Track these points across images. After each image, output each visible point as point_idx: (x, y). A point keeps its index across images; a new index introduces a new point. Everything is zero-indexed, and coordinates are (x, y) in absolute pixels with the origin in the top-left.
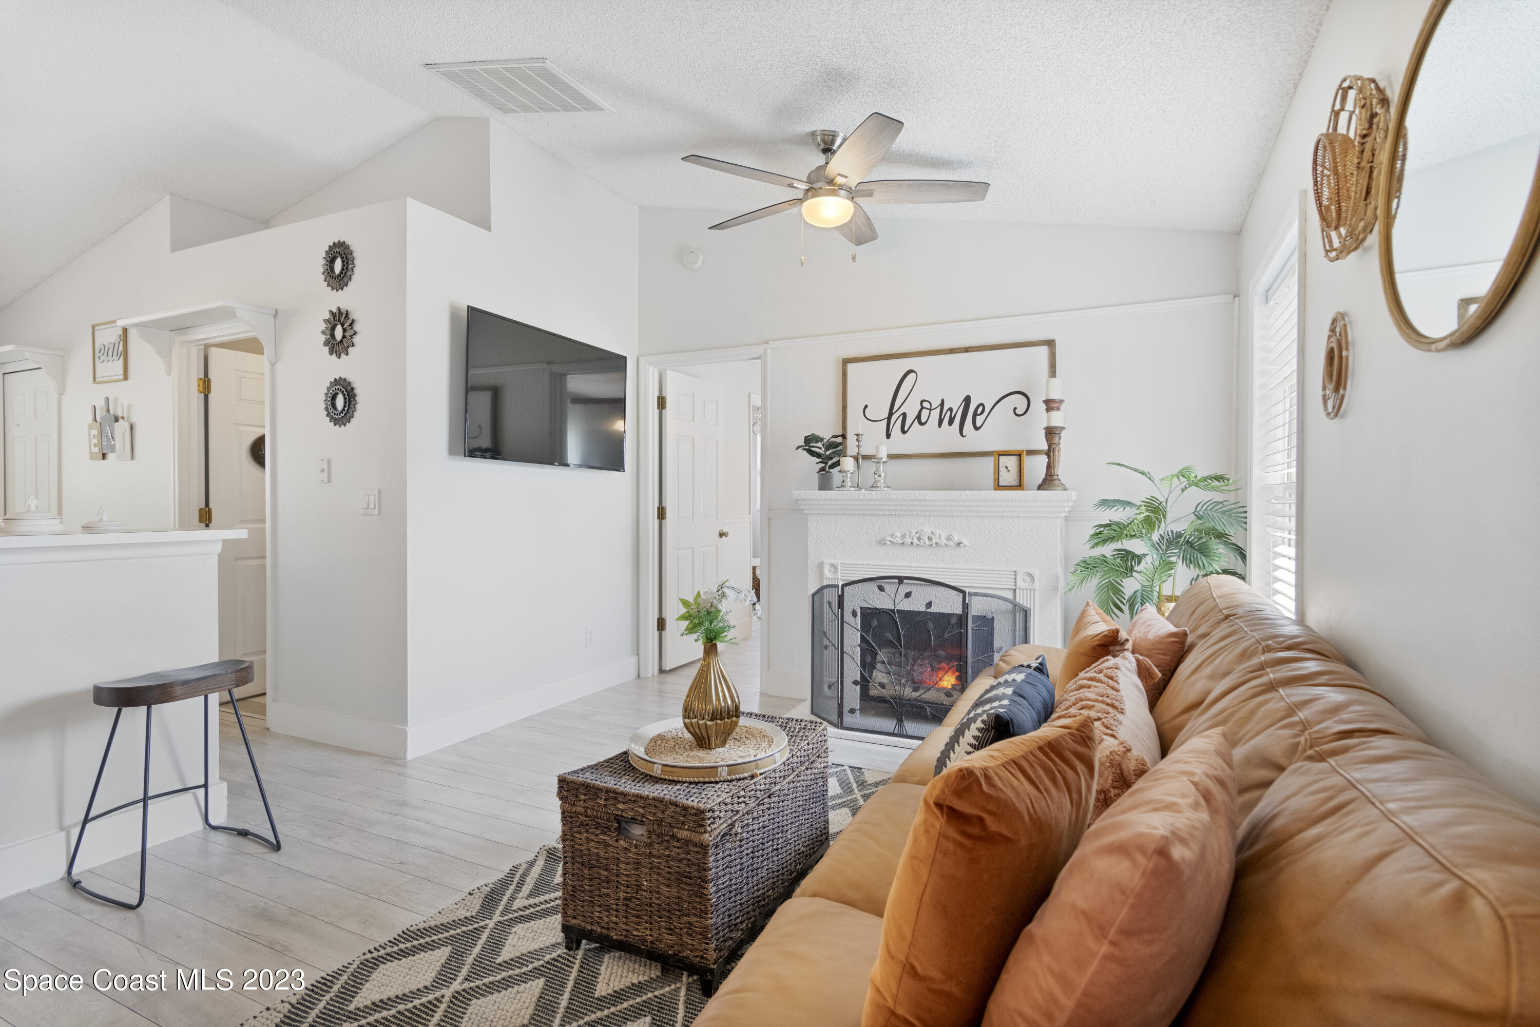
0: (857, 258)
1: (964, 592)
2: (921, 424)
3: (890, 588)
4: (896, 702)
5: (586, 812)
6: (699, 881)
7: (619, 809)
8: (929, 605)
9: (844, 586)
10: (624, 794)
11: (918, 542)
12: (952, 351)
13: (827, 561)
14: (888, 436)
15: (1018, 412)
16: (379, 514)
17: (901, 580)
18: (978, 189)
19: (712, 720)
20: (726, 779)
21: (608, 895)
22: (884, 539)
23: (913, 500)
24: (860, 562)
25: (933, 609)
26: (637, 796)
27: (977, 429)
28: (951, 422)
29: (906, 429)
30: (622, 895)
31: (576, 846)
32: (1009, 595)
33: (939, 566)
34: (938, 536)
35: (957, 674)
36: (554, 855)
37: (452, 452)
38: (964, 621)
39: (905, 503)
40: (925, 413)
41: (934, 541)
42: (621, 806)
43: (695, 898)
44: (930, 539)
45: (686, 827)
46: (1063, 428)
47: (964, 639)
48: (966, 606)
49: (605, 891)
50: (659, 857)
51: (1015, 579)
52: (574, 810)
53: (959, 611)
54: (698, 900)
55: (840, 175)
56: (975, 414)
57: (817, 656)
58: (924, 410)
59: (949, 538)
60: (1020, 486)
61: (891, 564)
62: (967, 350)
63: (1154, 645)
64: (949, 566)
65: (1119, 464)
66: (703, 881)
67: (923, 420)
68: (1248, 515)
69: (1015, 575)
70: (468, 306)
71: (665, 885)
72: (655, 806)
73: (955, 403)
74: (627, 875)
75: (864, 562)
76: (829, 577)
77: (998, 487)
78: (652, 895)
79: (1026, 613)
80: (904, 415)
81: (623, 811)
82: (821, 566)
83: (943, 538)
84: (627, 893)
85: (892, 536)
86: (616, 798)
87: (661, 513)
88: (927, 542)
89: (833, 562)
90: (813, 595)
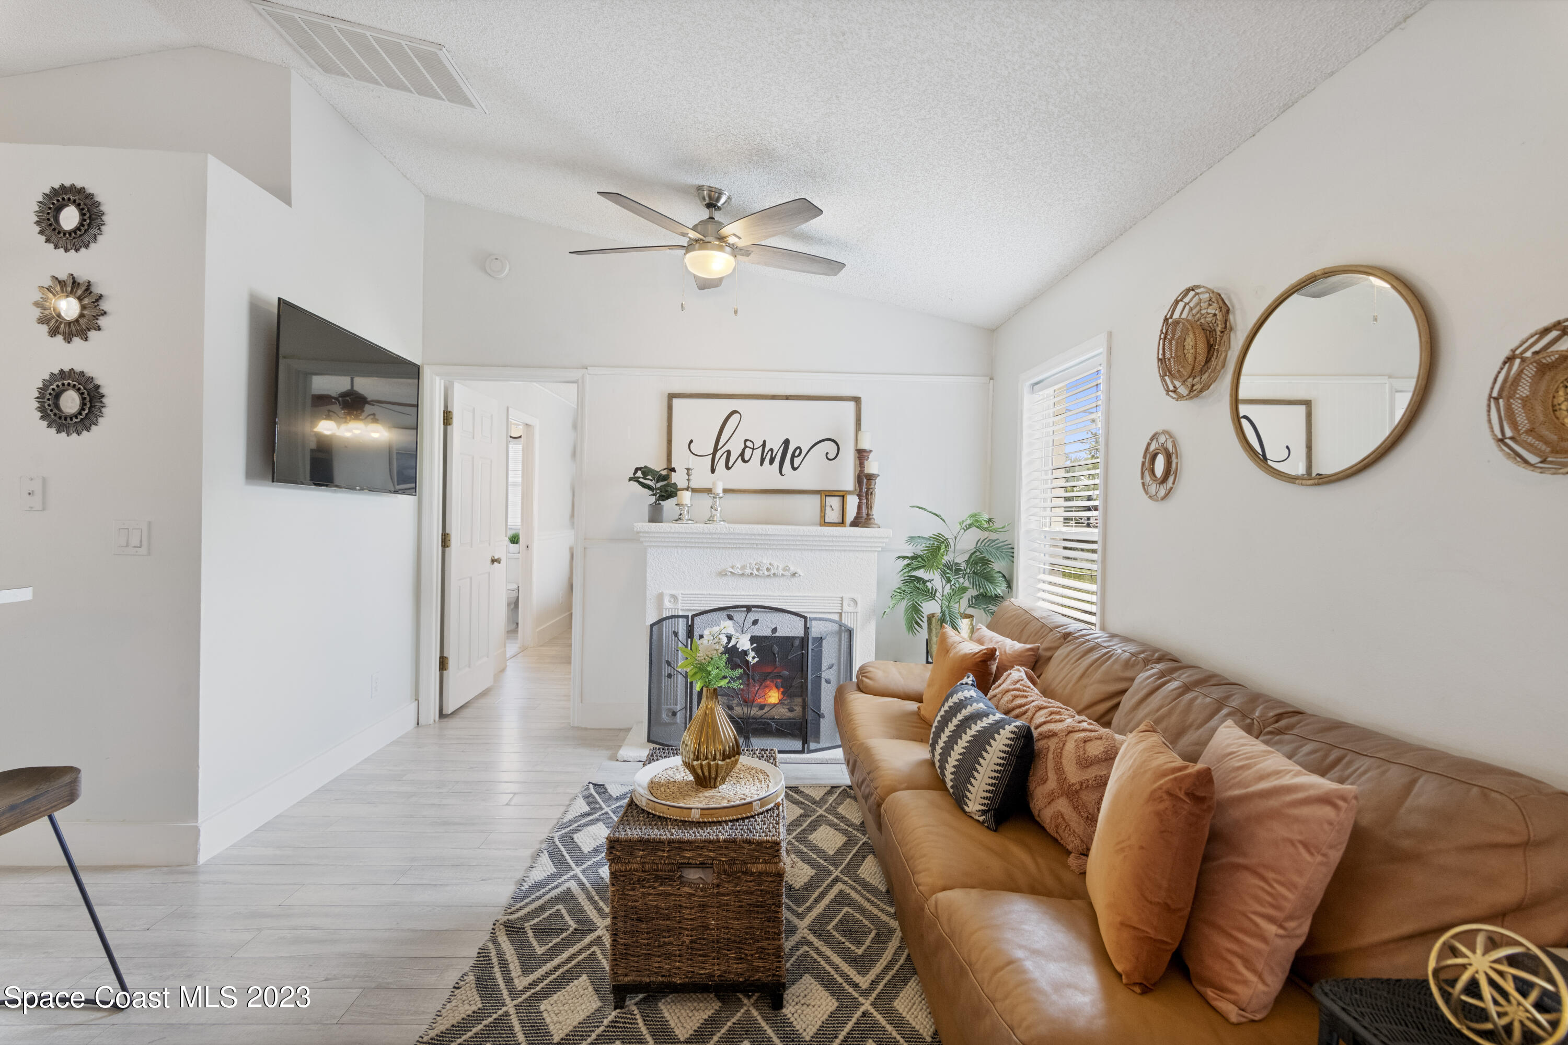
0: (739, 313)
1: (805, 618)
2: (745, 461)
3: (739, 616)
4: (742, 722)
5: (643, 867)
6: (773, 907)
7: (685, 857)
8: (775, 630)
9: (694, 616)
10: (689, 842)
11: (757, 573)
12: (774, 397)
13: (667, 592)
14: (713, 471)
15: (829, 456)
16: (149, 554)
17: (749, 608)
18: (834, 267)
19: (723, 760)
20: (759, 811)
21: (671, 943)
22: (725, 570)
23: (754, 535)
24: (701, 592)
25: (777, 634)
26: (705, 841)
27: (794, 469)
28: (772, 461)
29: (730, 465)
30: (687, 940)
31: (630, 904)
32: (836, 617)
33: (775, 594)
34: (776, 567)
35: (782, 690)
36: (512, 927)
37: (252, 475)
38: (805, 644)
39: (747, 537)
40: (748, 453)
41: (772, 572)
42: (688, 855)
43: (768, 924)
44: (768, 570)
45: (761, 861)
46: (879, 475)
47: (805, 659)
48: (807, 629)
49: (666, 940)
50: (728, 895)
51: (842, 604)
52: (628, 868)
53: (800, 633)
54: (771, 925)
55: (734, 235)
56: (793, 457)
57: (654, 685)
58: (747, 449)
59: (786, 569)
60: (843, 523)
61: (731, 593)
62: (787, 398)
63: (1015, 658)
64: (785, 594)
65: (920, 508)
66: (776, 906)
67: (747, 458)
68: (1015, 550)
69: (842, 600)
70: (279, 299)
71: (735, 919)
72: (726, 848)
73: (775, 444)
74: (691, 919)
75: (705, 592)
76: (669, 608)
77: (824, 523)
78: (721, 931)
79: (850, 632)
80: (729, 452)
81: (689, 858)
82: (660, 597)
83: (780, 569)
84: (691, 936)
85: (733, 567)
86: (680, 848)
87: (445, 541)
88: (766, 573)
89: (674, 592)
90: (652, 626)
